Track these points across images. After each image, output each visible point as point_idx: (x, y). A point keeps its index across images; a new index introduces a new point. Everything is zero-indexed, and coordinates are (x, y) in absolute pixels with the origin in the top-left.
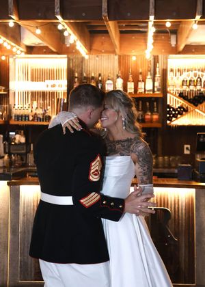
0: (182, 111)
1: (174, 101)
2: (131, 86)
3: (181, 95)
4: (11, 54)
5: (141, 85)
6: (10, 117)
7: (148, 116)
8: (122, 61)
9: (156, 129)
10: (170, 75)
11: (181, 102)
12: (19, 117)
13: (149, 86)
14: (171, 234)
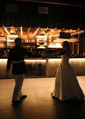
0: (39, 46)
1: (38, 44)
2: (30, 41)
3: (39, 43)
4: (8, 34)
5: (32, 41)
6: (7, 47)
7: (33, 47)
8: (28, 36)
9: (34, 49)
10: (37, 39)
11: (39, 44)
12: (9, 47)
13: (33, 41)
14: (42, 68)
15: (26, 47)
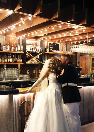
13: (19, 49)
15: (6, 60)
